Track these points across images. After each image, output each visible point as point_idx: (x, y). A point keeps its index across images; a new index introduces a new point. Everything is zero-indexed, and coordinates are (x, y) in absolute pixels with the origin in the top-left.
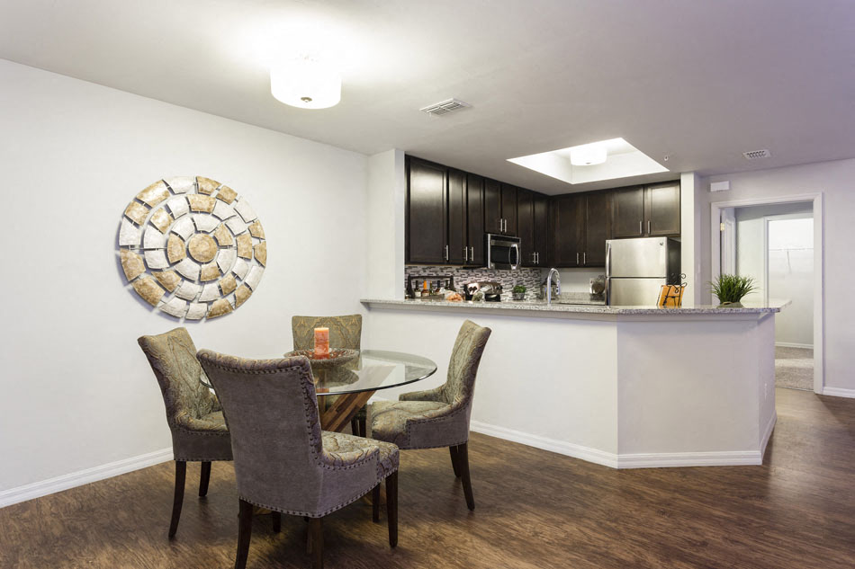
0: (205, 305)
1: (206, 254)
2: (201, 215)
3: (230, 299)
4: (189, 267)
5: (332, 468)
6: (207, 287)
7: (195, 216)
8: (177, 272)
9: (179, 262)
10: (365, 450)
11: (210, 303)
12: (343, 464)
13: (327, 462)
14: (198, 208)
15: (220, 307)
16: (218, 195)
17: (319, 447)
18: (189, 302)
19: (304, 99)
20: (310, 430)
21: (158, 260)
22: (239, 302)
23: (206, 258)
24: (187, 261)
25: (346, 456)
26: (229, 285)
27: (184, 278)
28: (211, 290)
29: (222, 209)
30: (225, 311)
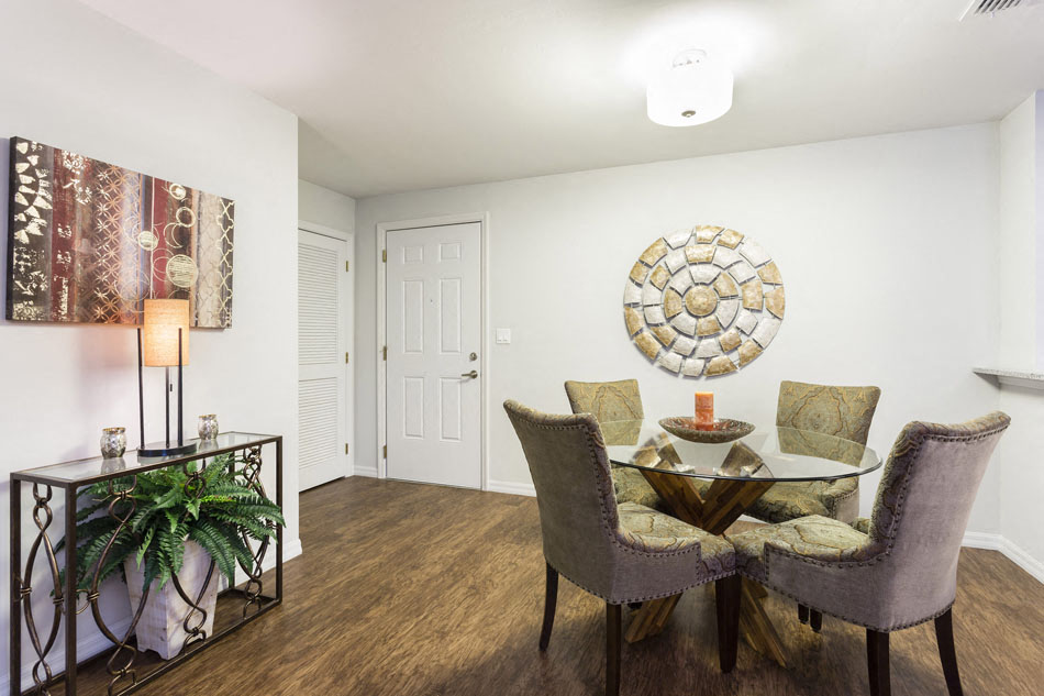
0: (703, 361)
1: (704, 307)
2: (700, 266)
3: (734, 357)
4: (686, 321)
5: (630, 550)
6: (704, 342)
7: (694, 269)
8: (674, 328)
9: (674, 316)
10: (679, 540)
11: (708, 359)
12: (644, 549)
13: (623, 542)
14: (696, 259)
15: (718, 365)
16: (719, 241)
17: (614, 523)
18: (685, 357)
19: (685, 114)
20: (601, 501)
21: (657, 315)
22: (746, 360)
23: (705, 311)
24: (684, 315)
25: (650, 541)
26: (731, 340)
27: (680, 333)
28: (709, 345)
29: (725, 257)
30: (727, 370)
